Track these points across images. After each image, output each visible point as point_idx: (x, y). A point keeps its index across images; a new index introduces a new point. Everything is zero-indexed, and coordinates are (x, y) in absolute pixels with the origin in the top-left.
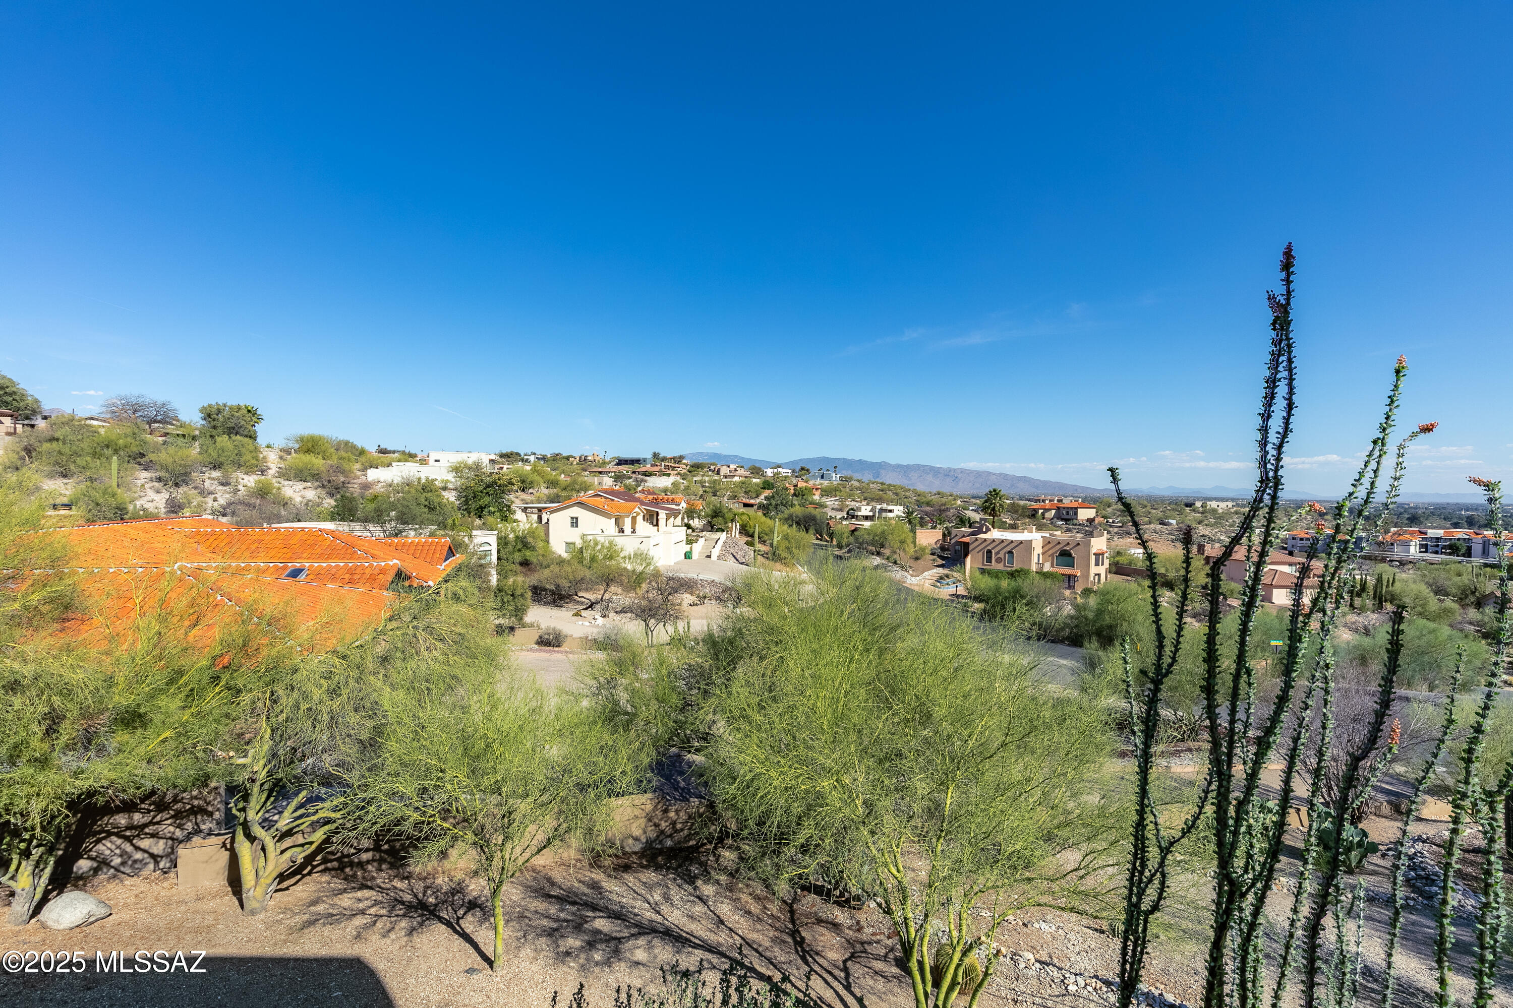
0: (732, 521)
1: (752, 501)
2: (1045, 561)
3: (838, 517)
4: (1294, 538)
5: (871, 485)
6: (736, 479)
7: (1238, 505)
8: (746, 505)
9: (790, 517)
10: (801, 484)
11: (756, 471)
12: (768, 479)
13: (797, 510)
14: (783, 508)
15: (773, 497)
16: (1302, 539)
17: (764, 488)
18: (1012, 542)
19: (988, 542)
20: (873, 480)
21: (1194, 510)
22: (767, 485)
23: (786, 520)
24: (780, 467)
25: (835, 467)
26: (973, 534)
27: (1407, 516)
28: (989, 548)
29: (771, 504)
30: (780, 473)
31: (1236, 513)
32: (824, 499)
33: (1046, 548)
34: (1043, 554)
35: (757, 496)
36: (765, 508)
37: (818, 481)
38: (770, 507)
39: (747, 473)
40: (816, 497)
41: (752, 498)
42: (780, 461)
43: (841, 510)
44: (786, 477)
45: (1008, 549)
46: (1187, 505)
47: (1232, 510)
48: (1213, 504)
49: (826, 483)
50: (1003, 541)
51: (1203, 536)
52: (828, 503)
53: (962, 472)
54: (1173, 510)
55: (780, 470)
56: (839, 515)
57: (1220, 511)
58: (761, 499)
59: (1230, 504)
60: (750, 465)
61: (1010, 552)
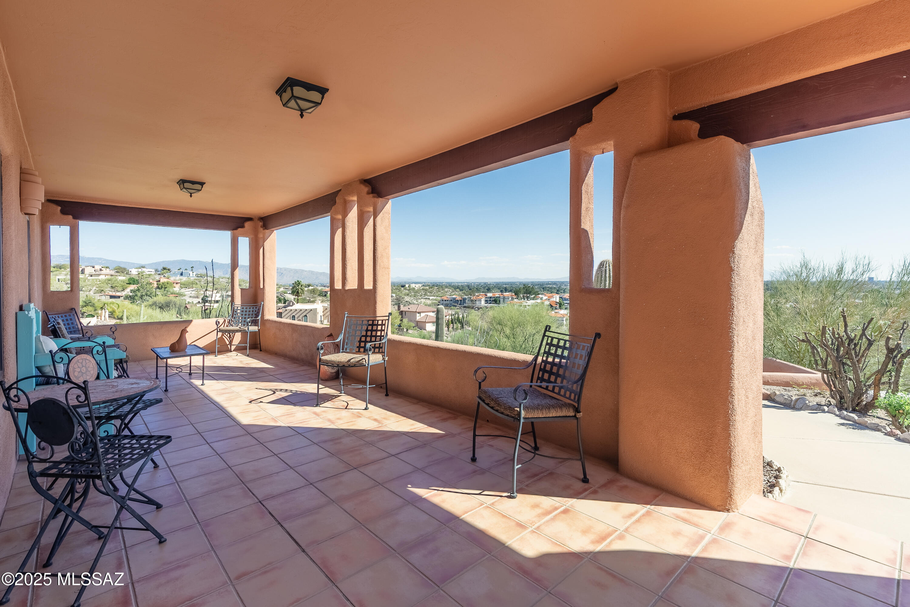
0: (102, 308)
1: (118, 294)
2: (324, 319)
3: (195, 302)
4: (443, 300)
5: (221, 280)
6: (102, 277)
7: (423, 286)
8: (112, 297)
9: (154, 304)
10: (163, 280)
11: (121, 270)
12: (133, 276)
13: (160, 298)
14: (148, 298)
15: (138, 290)
16: (445, 301)
17: (130, 284)
18: (306, 310)
19: (293, 311)
20: (223, 276)
21: (405, 289)
22: (132, 281)
23: (151, 306)
24: (144, 267)
25: (192, 267)
26: (285, 307)
27: (487, 288)
28: (294, 314)
29: (136, 295)
30: (144, 272)
31: (423, 289)
32: (183, 290)
33: (325, 312)
34: (323, 315)
35: (123, 290)
36: (132, 298)
37: (178, 277)
38: (136, 298)
39: (113, 272)
40: (177, 289)
41: (118, 291)
42: (143, 263)
43: (197, 297)
44: (150, 275)
45: (304, 314)
46: (402, 287)
47: (421, 288)
48: (413, 286)
49: (184, 279)
50: (301, 310)
51: (406, 302)
52: (186, 293)
53: (285, 270)
54: (396, 289)
55: (143, 269)
56: (195, 301)
57: (416, 289)
58: (127, 292)
59: (420, 285)
60: (115, 266)
61: (306, 316)
